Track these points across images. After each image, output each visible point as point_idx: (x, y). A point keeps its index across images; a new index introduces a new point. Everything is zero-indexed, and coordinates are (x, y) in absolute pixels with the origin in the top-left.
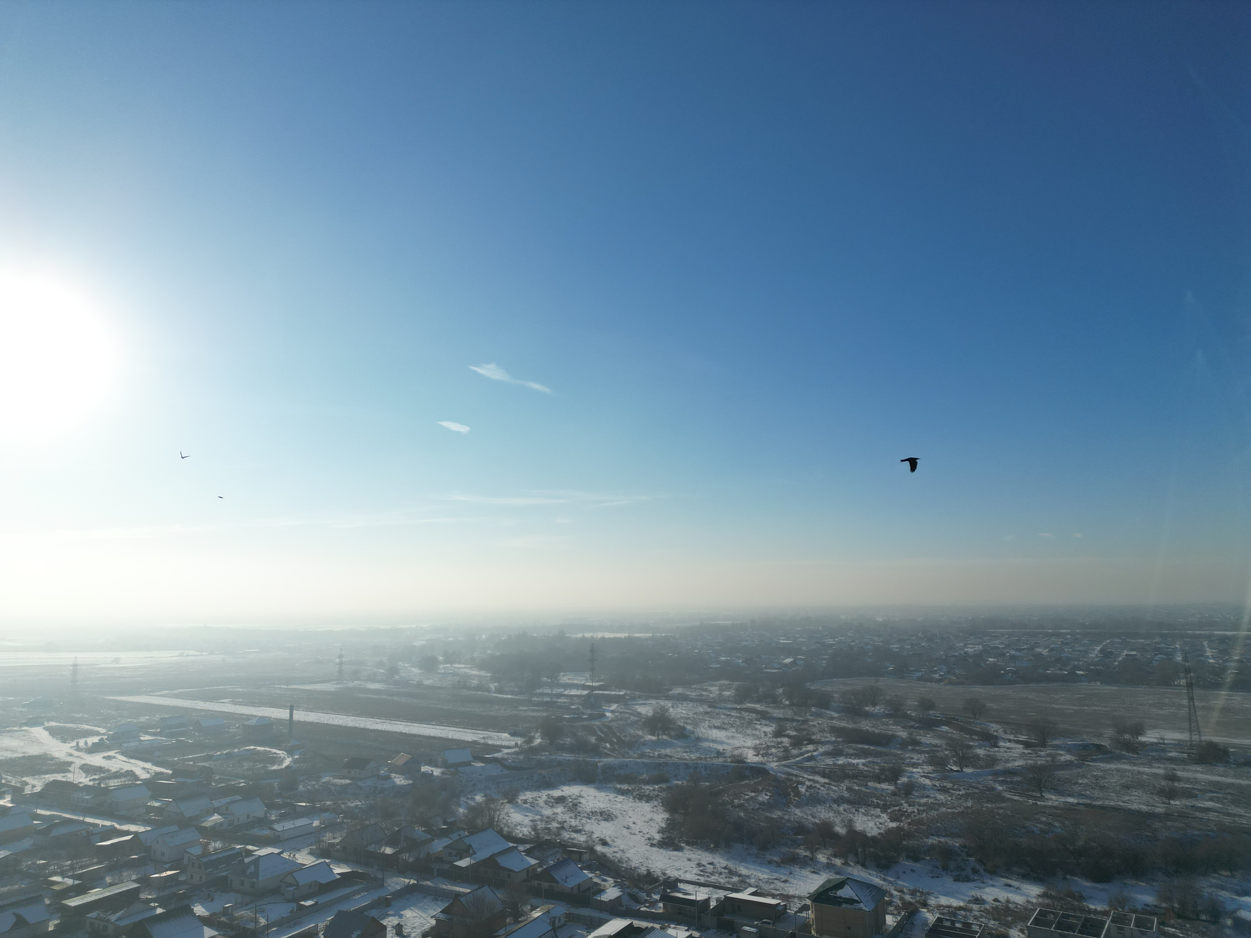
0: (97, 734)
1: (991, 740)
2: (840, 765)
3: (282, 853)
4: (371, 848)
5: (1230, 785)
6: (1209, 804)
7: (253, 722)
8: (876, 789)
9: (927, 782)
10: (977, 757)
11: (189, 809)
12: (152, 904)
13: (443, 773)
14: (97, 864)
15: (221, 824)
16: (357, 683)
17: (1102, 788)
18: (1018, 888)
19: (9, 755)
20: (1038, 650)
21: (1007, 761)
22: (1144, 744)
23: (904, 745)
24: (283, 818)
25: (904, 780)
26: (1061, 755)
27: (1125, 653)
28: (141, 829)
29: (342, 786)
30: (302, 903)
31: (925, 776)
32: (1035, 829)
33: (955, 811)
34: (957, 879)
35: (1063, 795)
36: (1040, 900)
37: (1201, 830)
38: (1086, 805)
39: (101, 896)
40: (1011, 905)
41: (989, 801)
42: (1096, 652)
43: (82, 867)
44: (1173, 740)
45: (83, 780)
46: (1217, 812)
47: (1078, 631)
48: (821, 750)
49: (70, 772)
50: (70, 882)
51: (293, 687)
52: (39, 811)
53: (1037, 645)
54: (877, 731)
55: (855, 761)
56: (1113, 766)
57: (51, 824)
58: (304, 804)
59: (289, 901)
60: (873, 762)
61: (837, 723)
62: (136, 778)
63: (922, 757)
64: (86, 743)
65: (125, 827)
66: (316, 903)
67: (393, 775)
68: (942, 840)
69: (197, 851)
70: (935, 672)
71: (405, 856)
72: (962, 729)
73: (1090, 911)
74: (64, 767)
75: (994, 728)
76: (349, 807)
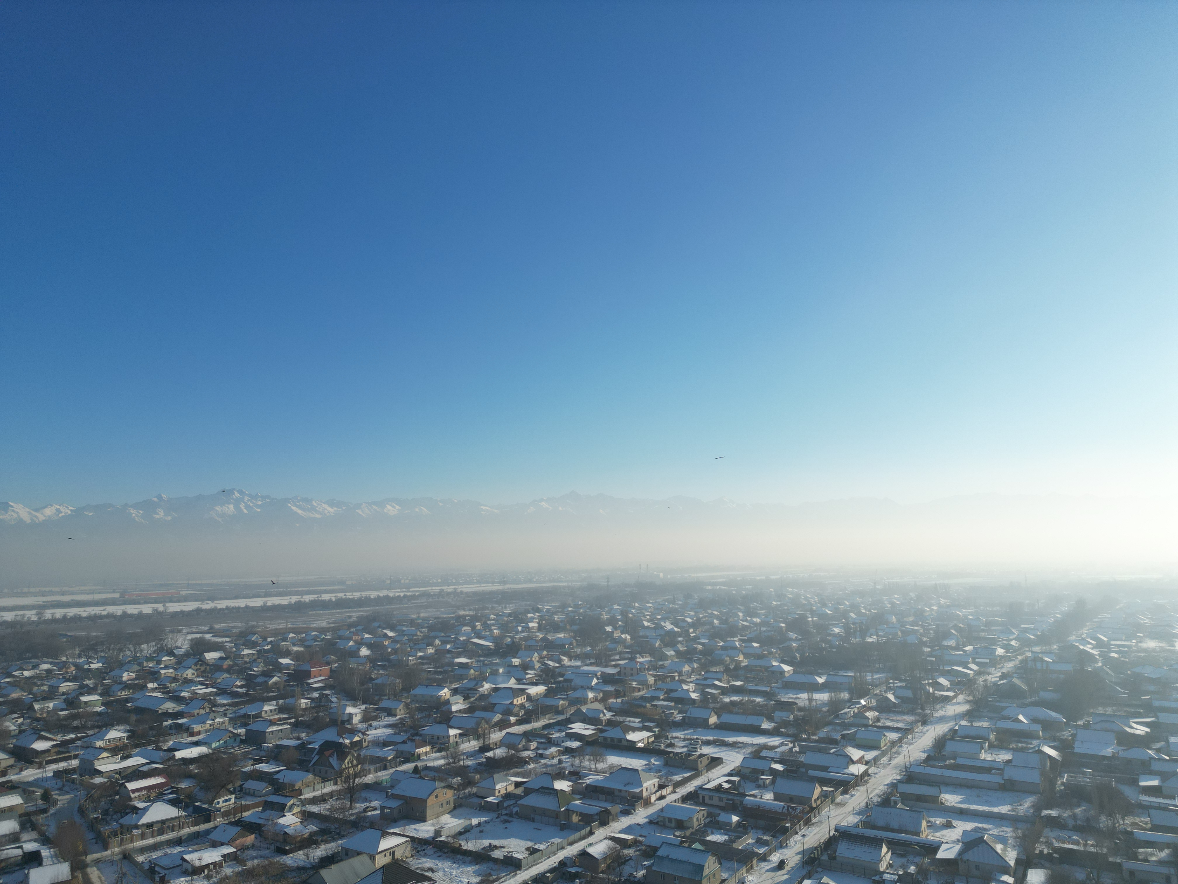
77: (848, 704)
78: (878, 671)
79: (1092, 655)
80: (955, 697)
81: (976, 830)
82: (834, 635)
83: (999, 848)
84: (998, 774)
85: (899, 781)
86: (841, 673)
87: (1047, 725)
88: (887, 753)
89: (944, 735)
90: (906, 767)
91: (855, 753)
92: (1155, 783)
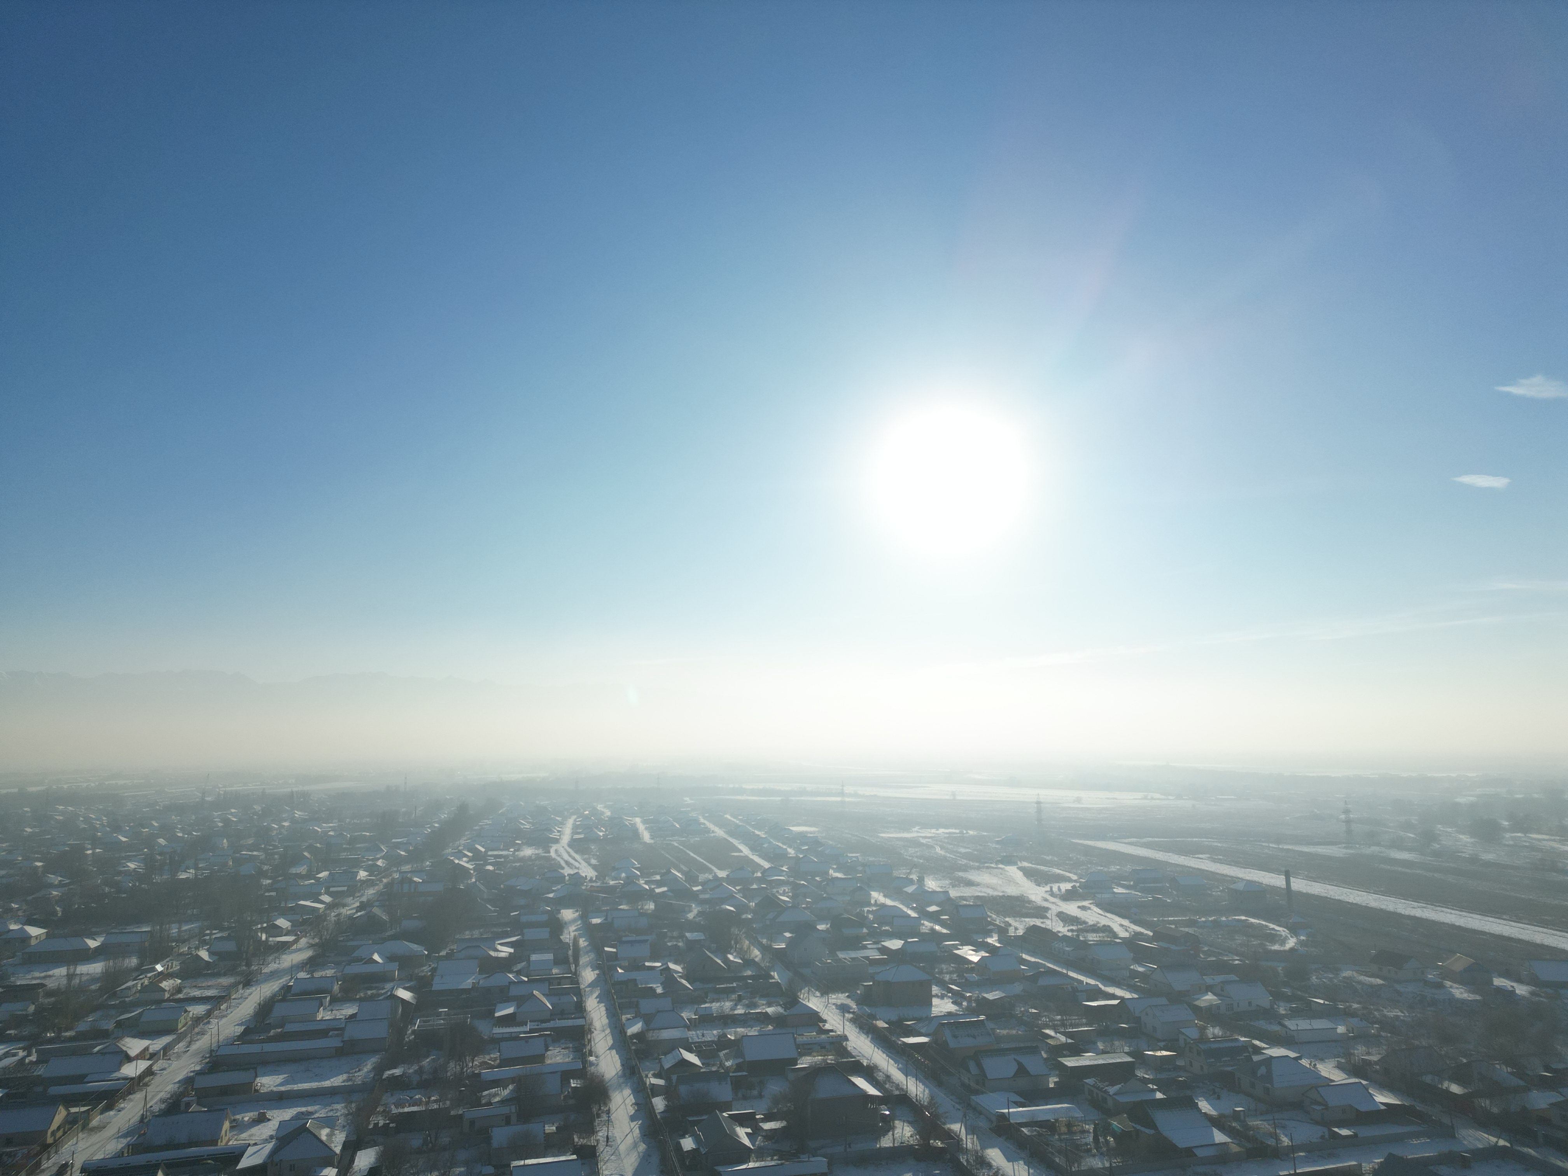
0: (1069, 880)
3: (1300, 1058)
4: (1428, 1079)
7: (1240, 886)
11: (1180, 981)
12: (1150, 1086)
13: (1532, 993)
14: (1086, 1025)
15: (1218, 1007)
16: (1375, 849)
19: (991, 892)
24: (1295, 1014)
28: (1128, 995)
29: (1372, 986)
30: (1336, 1130)
39: (1096, 1063)
43: (1073, 1026)
45: (1061, 929)
49: (1048, 918)
50: (1063, 1039)
51: (1286, 847)
52: (1024, 956)
57: (1039, 973)
58: (1322, 1001)
59: (1317, 1123)
62: (1115, 935)
64: (1059, 889)
65: (1111, 990)
66: (1355, 1136)
67: (1448, 983)
69: (1192, 1033)
71: (1485, 1103)
74: (1041, 912)
76: (1385, 1016)
77: (135, 974)
78: (189, 920)
79: (467, 870)
80: (295, 942)
81: (298, 1117)
82: (128, 873)
83: (324, 1134)
84: (337, 1035)
85: (199, 1073)
86: (129, 929)
87: (405, 962)
88: (185, 1037)
89: (273, 996)
90: (212, 1051)
91: (134, 1046)
92: (510, 1010)
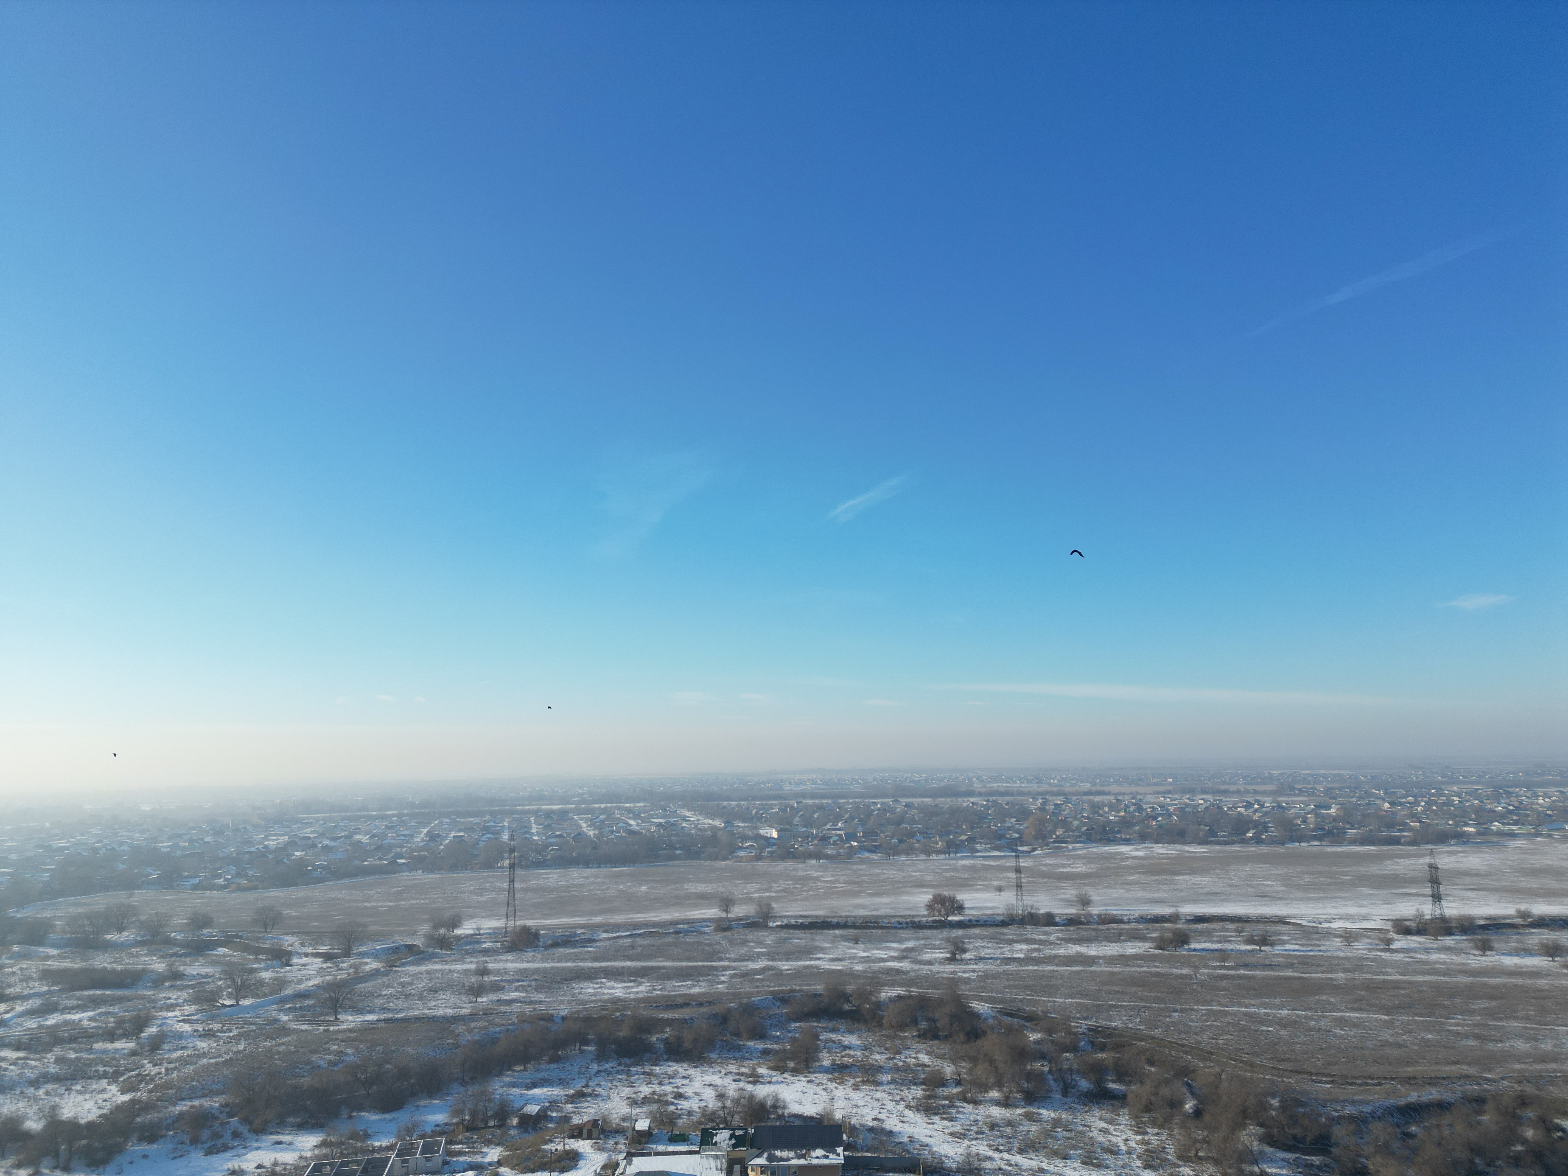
1: (282, 957)
2: (48, 1027)
5: (536, 971)
6: (514, 995)
8: (105, 1051)
9: (187, 1027)
10: (261, 983)
17: (407, 996)
18: (291, 1144)
20: (357, 837)
21: (300, 982)
22: (458, 938)
23: (158, 981)
25: (152, 1030)
26: (367, 963)
27: (453, 834)
31: (184, 1021)
32: (322, 1062)
33: (221, 1060)
34: (209, 1153)
35: (362, 1014)
36: (317, 1152)
37: (503, 1025)
38: (386, 1021)
40: (278, 1169)
41: (269, 1037)
42: (422, 836)
44: (489, 928)
46: (521, 1002)
47: (405, 812)
48: (19, 1008)
53: (357, 831)
54: (119, 967)
55: (76, 1017)
56: (423, 968)
60: (107, 1014)
61: (54, 964)
63: (184, 994)
68: (196, 1103)
70: (219, 876)
72: (246, 949)
73: (373, 1151)
75: (290, 941)
